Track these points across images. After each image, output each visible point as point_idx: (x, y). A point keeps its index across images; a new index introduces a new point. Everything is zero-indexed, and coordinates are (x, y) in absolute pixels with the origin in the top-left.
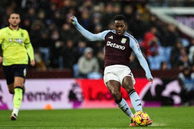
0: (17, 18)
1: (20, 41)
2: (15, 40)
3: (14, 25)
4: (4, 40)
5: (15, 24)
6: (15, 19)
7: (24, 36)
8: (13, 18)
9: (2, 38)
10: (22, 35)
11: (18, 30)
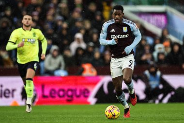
0: (29, 19)
1: (32, 40)
2: (28, 40)
3: (26, 25)
4: (18, 38)
5: (28, 25)
6: (27, 20)
7: (36, 35)
8: (26, 19)
9: (16, 37)
10: (34, 34)
11: (31, 30)
